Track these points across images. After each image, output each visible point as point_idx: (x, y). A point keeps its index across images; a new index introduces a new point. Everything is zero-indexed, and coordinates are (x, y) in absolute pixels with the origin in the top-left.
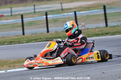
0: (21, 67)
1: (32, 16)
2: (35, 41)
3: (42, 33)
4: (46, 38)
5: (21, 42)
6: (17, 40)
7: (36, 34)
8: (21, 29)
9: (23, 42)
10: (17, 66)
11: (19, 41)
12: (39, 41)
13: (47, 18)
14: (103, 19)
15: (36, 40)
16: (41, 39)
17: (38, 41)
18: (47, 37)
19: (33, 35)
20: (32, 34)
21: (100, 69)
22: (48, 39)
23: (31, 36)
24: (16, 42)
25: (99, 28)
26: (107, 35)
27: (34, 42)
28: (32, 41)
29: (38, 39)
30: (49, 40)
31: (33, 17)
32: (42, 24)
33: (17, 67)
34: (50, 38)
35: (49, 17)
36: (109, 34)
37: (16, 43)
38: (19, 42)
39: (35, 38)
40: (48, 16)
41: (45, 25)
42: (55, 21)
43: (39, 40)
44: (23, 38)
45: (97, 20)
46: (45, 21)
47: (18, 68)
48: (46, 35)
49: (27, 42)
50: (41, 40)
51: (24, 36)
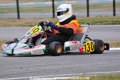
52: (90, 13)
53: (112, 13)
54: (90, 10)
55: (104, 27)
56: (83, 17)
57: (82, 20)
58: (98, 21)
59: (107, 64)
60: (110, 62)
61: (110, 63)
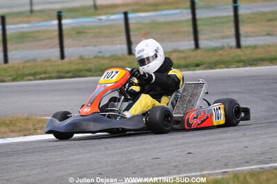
1: (26, 19)
2: (32, 78)
3: (49, 60)
4: (58, 72)
7: (34, 60)
9: (4, 78)
12: (41, 79)
13: (60, 25)
15: (35, 75)
16: (45, 73)
17: (38, 77)
18: (60, 68)
19: (28, 64)
20: (26, 62)
22: (62, 74)
23: (24, 67)
27: (31, 80)
28: (26, 78)
29: (40, 74)
30: (64, 75)
32: (48, 39)
34: (67, 72)
35: (66, 24)
39: (33, 71)
41: (57, 41)
42: (79, 32)
43: (42, 76)
44: (5, 70)
48: (58, 65)
49: (14, 80)
50: (47, 75)
51: (6, 65)
52: (10, 54)
53: (57, 51)
55: (41, 85)
58: (27, 72)
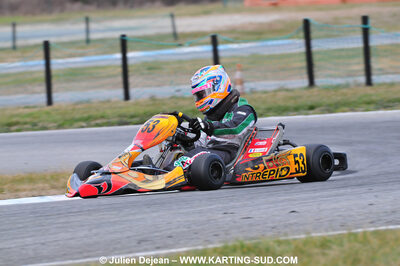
0: (35, 193)
1: (80, 51)
2: (84, 124)
3: (108, 101)
4: (120, 116)
5: (40, 125)
6: (28, 120)
7: (88, 101)
8: (43, 88)
9: (46, 124)
10: (25, 190)
11: (36, 121)
12: (98, 125)
13: (125, 59)
14: (301, 68)
15: (89, 120)
16: (102, 117)
17: (93, 123)
18: (123, 111)
19: (80, 106)
21: (283, 201)
22: (125, 119)
23: (74, 110)
24: (26, 123)
25: (287, 90)
26: (311, 112)
27: (83, 127)
28: (76, 124)
29: (96, 118)
30: (129, 120)
31: (81, 55)
33: (24, 193)
34: (132, 117)
35: (132, 58)
36: (317, 110)
37: (26, 126)
38: (34, 126)
39: (85, 115)
40: (130, 55)
41: (120, 79)
42: (152, 68)
43: (98, 121)
44: (48, 113)
45: (283, 69)
46: (120, 70)
47: (27, 196)
48: (121, 108)
49: (60, 127)
50: (105, 121)
51: (50, 108)
52: (55, 96)
53: (120, 92)
54: (55, 86)
55: (97, 133)
56: (34, 107)
57: (29, 115)
58: (78, 116)
59: (86, 236)
60: (94, 231)
61: (96, 235)
